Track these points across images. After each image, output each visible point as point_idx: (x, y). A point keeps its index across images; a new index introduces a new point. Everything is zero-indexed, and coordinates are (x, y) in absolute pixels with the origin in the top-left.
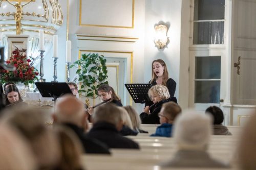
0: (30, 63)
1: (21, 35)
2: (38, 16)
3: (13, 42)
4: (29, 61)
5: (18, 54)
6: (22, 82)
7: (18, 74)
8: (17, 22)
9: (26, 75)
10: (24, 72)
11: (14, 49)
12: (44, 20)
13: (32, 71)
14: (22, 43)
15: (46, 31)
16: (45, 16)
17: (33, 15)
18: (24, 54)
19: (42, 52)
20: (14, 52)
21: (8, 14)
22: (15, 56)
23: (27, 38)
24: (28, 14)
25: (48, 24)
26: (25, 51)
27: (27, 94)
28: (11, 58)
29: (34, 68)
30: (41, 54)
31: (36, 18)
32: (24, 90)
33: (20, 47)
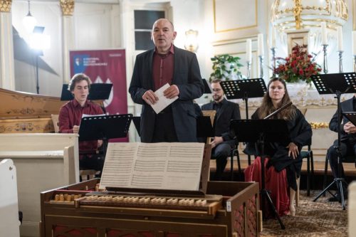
0: (311, 59)
1: (302, 30)
2: (320, 9)
3: (293, 39)
4: (310, 57)
5: (298, 50)
6: (304, 80)
7: (298, 71)
8: (296, 17)
9: (307, 72)
10: (304, 68)
11: (294, 45)
12: (326, 13)
13: (315, 67)
14: (302, 38)
15: (330, 26)
16: (327, 9)
17: (314, 8)
18: (304, 50)
19: (325, 46)
20: (293, 49)
21: (287, 11)
22: (295, 53)
23: (307, 32)
24: (308, 8)
25: (332, 18)
26: (305, 46)
27: (309, 93)
28: (290, 56)
29: (315, 64)
30: (324, 48)
31: (317, 11)
32: (305, 88)
33: (300, 43)
